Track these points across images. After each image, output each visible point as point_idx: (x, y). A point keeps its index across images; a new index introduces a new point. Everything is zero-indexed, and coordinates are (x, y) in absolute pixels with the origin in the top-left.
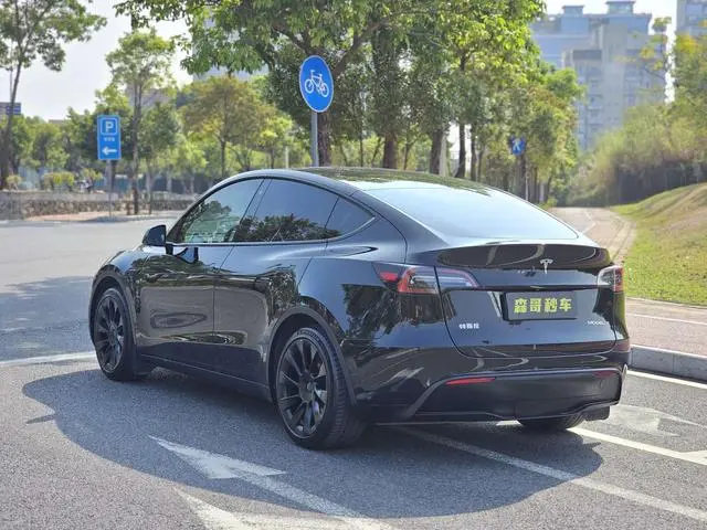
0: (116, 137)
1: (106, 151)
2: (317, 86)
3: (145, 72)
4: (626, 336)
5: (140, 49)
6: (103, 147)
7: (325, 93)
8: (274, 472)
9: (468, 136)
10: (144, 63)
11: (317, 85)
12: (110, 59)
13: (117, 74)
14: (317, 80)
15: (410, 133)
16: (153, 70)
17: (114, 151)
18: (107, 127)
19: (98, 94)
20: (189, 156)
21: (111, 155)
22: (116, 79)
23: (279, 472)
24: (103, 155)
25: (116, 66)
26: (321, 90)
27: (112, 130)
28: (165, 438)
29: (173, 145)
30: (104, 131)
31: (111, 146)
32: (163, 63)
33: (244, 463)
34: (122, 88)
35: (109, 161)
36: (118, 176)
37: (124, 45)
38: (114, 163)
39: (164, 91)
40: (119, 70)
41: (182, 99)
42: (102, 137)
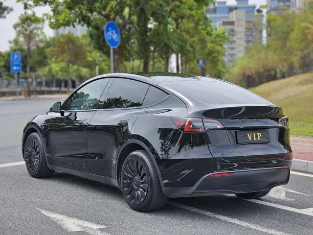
0: (19, 62)
1: (15, 68)
2: (112, 36)
3: (31, 32)
5: (29, 21)
6: (13, 67)
7: (117, 39)
8: (101, 227)
9: (179, 58)
10: (31, 28)
12: (15, 26)
13: (19, 33)
14: (112, 33)
15: (154, 58)
16: (35, 31)
17: (18, 68)
18: (15, 57)
19: (10, 42)
20: (53, 70)
21: (17, 70)
22: (18, 35)
23: (104, 227)
24: (13, 70)
25: (18, 29)
26: (114, 38)
27: (17, 59)
28: (45, 209)
29: (45, 66)
30: (13, 59)
31: (17, 65)
32: (39, 28)
33: (86, 222)
34: (21, 39)
35: (16, 72)
36: (21, 80)
37: (22, 20)
38: (19, 74)
39: (41, 41)
40: (20, 31)
41: (48, 44)
42: (13, 62)
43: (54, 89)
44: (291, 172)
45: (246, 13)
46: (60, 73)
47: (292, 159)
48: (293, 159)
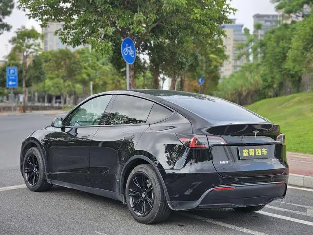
0: (15, 77)
1: (11, 83)
4: (287, 166)
6: (9, 81)
7: (132, 55)
11: (129, 52)
14: (129, 49)
17: (14, 83)
18: (11, 72)
21: (13, 85)
24: (9, 85)
26: (131, 54)
27: (13, 74)
30: (10, 74)
31: (13, 81)
35: (12, 88)
38: (14, 89)
42: (9, 77)
43: (46, 104)
44: (288, 186)
45: (234, 31)
46: (52, 88)
47: (288, 174)
48: (290, 174)
